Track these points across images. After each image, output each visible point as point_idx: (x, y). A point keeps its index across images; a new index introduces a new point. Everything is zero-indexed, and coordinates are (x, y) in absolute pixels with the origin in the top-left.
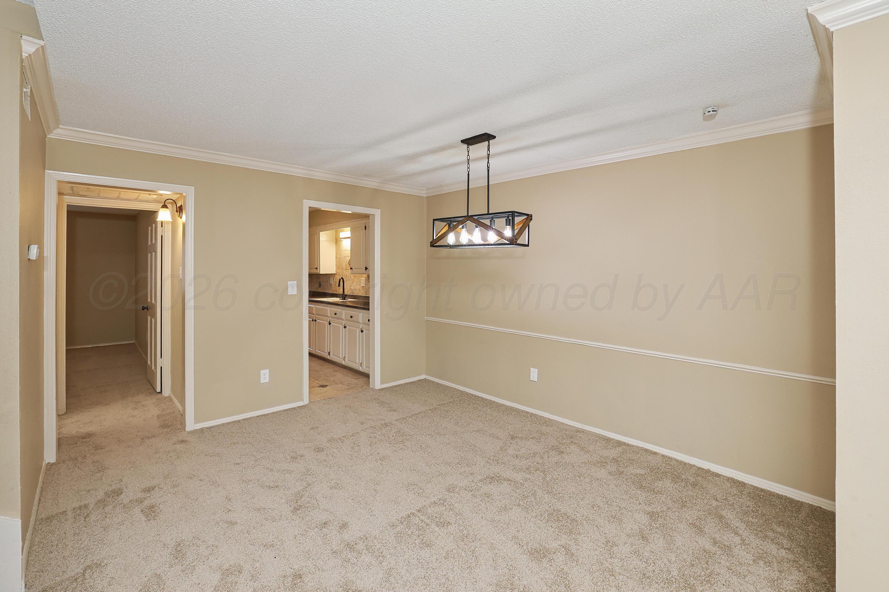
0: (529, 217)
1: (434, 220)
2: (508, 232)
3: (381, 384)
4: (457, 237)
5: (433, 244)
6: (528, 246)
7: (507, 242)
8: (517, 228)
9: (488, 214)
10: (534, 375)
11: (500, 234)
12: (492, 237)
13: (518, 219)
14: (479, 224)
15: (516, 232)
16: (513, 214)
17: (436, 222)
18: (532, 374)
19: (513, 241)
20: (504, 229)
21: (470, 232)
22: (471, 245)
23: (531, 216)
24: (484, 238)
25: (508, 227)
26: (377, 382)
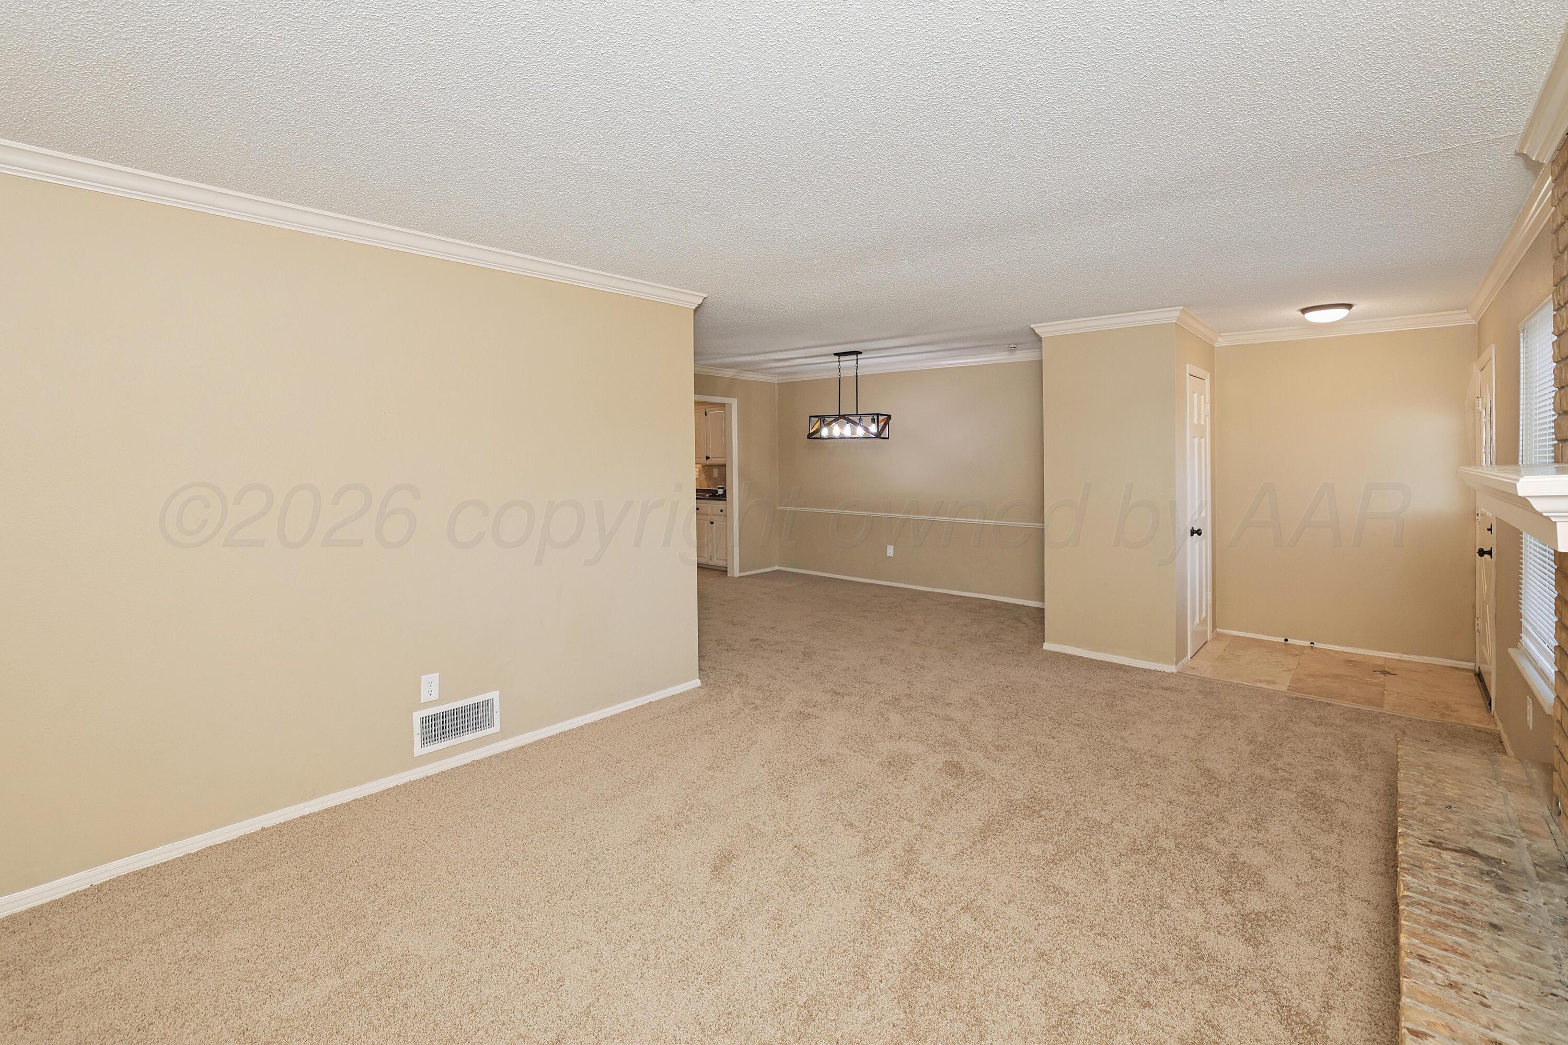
0: (889, 417)
1: (810, 417)
2: (873, 428)
3: (740, 572)
4: (830, 431)
5: (810, 436)
6: (888, 438)
7: (873, 436)
8: (881, 424)
9: (857, 414)
10: (890, 551)
11: (866, 429)
12: (860, 432)
13: (881, 418)
14: (849, 421)
15: (880, 428)
16: (878, 415)
17: (812, 418)
18: (888, 552)
19: (878, 436)
20: (870, 425)
21: (842, 427)
22: (842, 438)
23: (890, 416)
24: (853, 432)
25: (873, 424)
26: (735, 571)
